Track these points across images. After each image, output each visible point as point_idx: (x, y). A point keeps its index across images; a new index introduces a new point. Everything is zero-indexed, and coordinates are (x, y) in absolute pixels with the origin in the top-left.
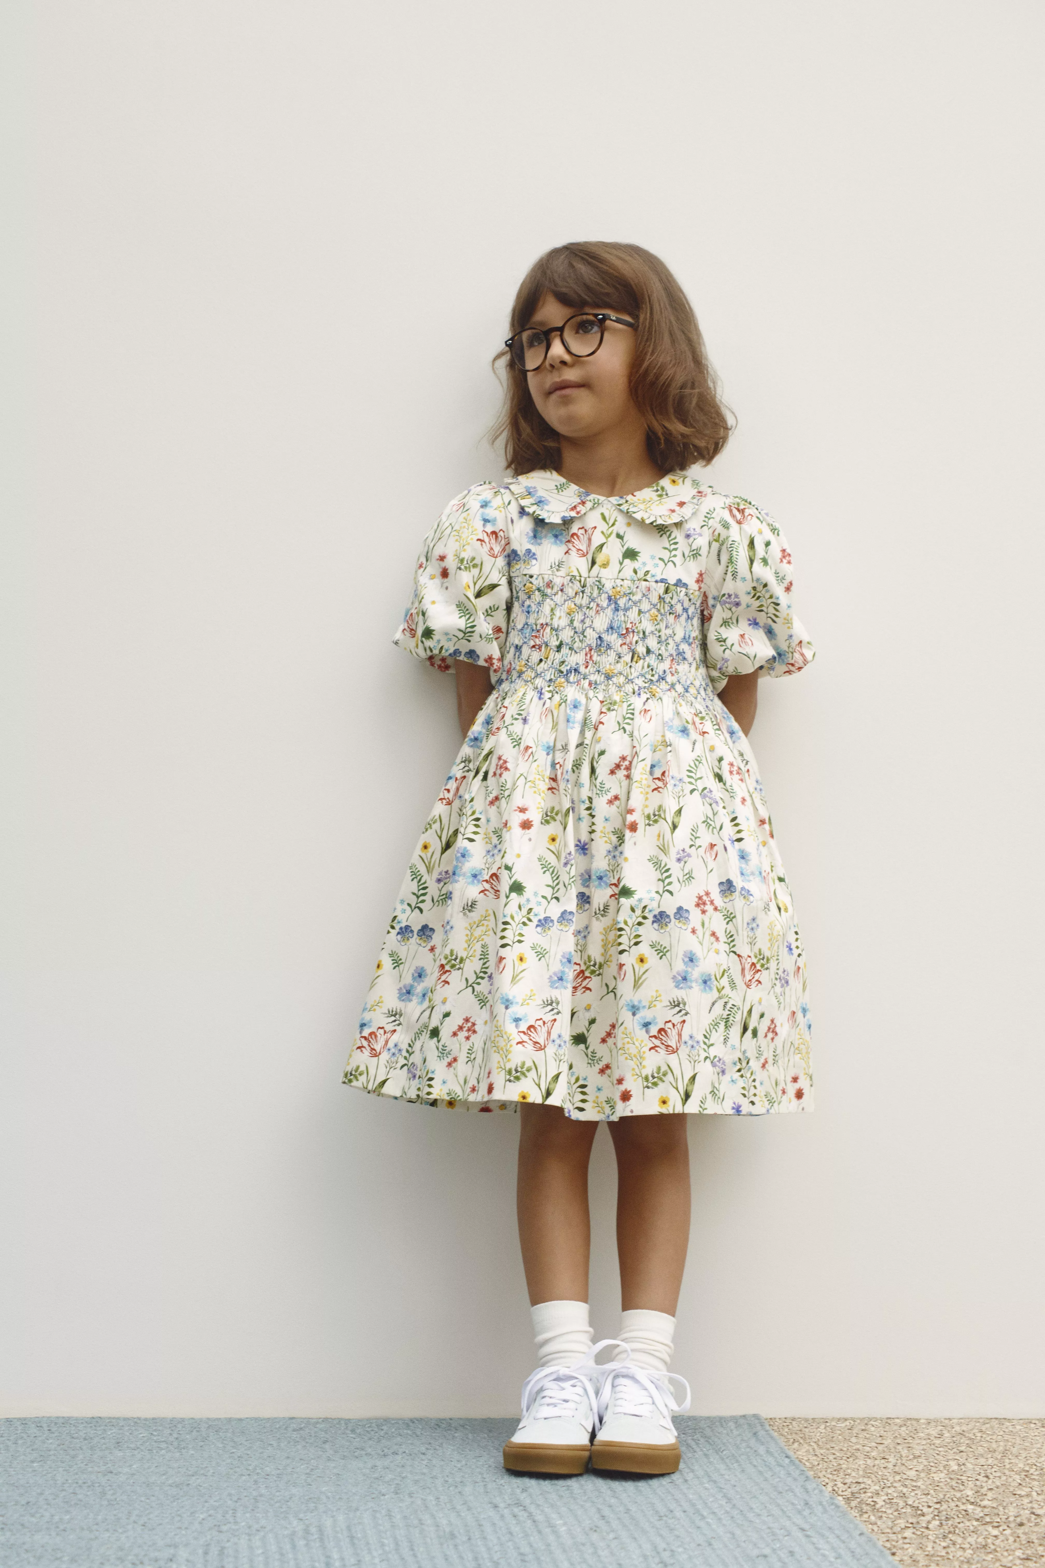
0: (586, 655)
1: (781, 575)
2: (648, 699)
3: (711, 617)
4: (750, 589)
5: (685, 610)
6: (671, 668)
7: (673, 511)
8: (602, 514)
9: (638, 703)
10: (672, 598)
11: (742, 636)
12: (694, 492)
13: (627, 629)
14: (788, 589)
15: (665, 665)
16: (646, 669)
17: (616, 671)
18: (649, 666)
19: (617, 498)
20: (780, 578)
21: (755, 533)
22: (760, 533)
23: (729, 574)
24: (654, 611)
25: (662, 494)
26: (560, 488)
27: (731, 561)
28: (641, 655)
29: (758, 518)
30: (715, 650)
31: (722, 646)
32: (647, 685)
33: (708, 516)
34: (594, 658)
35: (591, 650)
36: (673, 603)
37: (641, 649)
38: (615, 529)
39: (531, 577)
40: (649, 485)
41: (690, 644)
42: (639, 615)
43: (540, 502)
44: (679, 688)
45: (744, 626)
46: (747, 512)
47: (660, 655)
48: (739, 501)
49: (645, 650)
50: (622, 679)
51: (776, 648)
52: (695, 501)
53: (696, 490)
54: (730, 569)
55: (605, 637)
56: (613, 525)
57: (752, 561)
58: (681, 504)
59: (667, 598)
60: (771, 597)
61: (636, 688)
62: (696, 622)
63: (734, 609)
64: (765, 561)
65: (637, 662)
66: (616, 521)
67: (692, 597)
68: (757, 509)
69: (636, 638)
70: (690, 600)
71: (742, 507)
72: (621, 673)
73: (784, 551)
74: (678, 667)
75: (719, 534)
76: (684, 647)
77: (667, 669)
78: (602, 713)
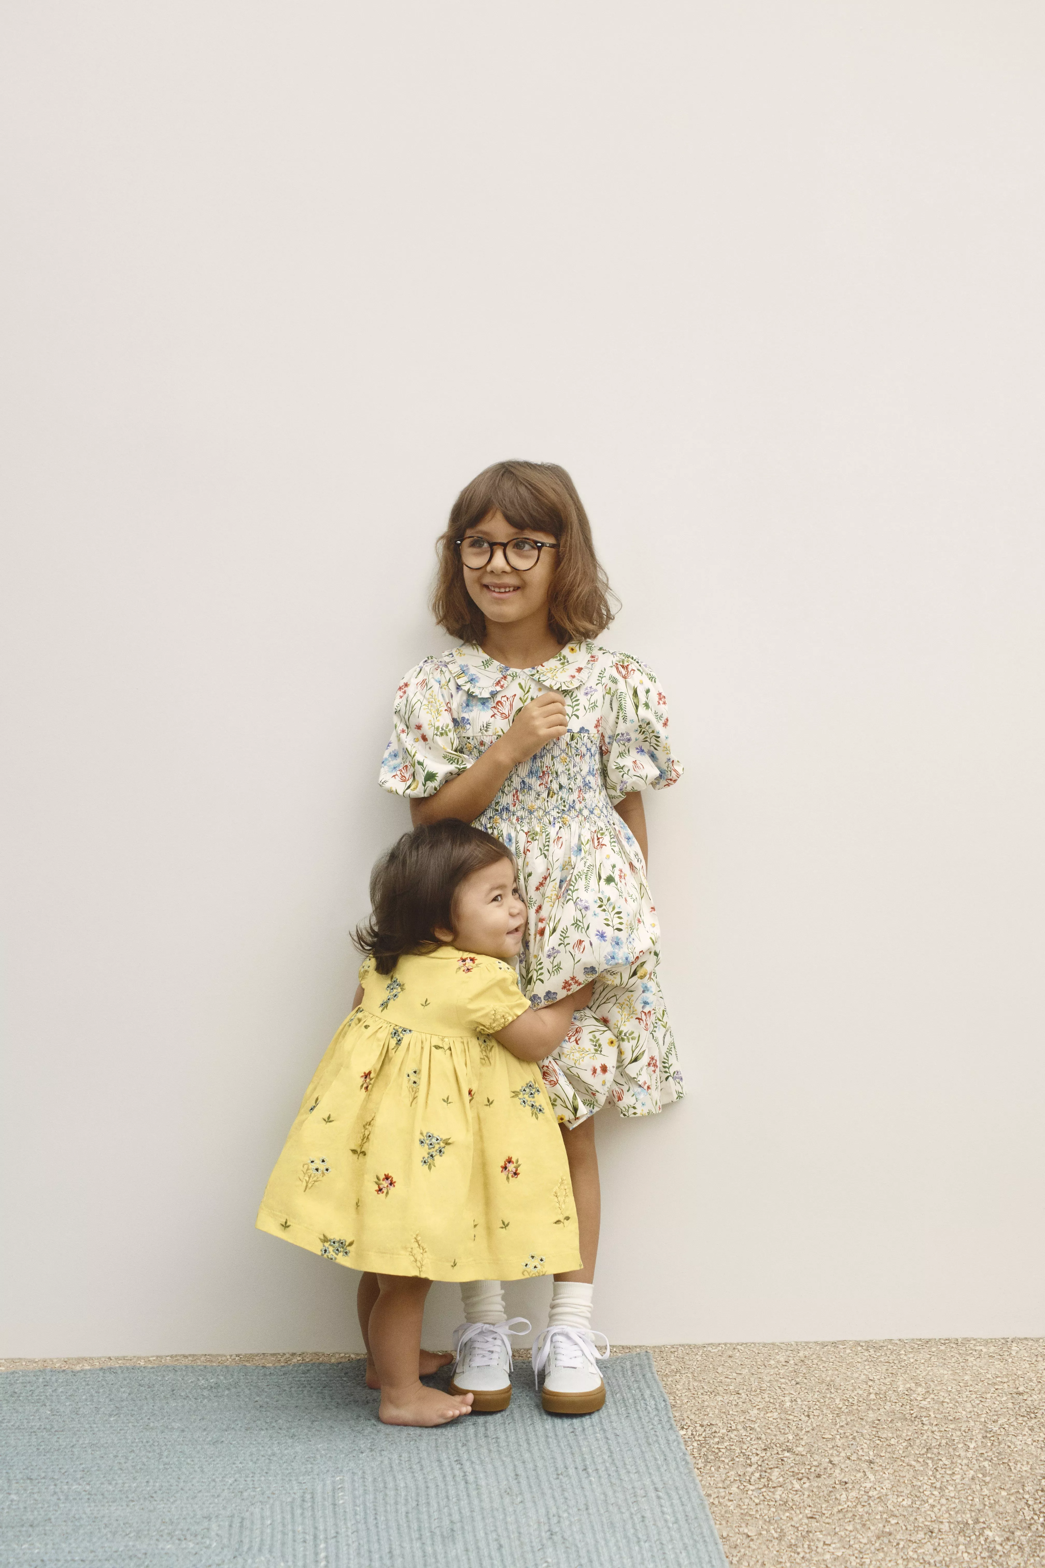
0: (514, 796)
1: (659, 714)
2: (560, 827)
3: (608, 752)
4: (637, 727)
5: (589, 750)
6: (579, 797)
7: (573, 677)
8: (520, 684)
9: (553, 831)
10: (577, 744)
11: (635, 762)
12: (588, 657)
13: (543, 772)
14: (665, 724)
15: (575, 796)
16: (559, 802)
17: (536, 807)
18: (561, 799)
19: (530, 669)
20: (659, 717)
21: (637, 685)
22: (642, 683)
23: (621, 718)
24: (564, 755)
25: (564, 662)
26: (486, 664)
27: (620, 707)
28: (555, 791)
29: (638, 670)
30: (613, 776)
31: (620, 772)
32: (560, 815)
33: (601, 675)
34: (521, 797)
35: (517, 792)
36: (578, 747)
37: (555, 786)
38: (530, 695)
39: (468, 738)
40: (553, 657)
41: (594, 776)
42: (552, 759)
43: (472, 680)
44: (586, 812)
45: (634, 755)
46: (630, 668)
47: (570, 788)
48: (624, 658)
49: (558, 787)
50: (541, 813)
51: (659, 768)
52: (590, 666)
53: (590, 655)
54: (621, 715)
55: (527, 780)
56: (528, 692)
57: (637, 707)
58: (579, 670)
59: (573, 743)
60: (653, 732)
61: (552, 819)
62: (597, 757)
63: (626, 744)
64: (647, 705)
65: (552, 797)
66: (530, 688)
67: (593, 739)
68: (638, 662)
69: (551, 778)
70: (592, 742)
71: (626, 664)
72: (540, 808)
73: (660, 694)
74: (585, 795)
75: (610, 688)
76: (590, 778)
77: (575, 799)
78: (528, 842)
